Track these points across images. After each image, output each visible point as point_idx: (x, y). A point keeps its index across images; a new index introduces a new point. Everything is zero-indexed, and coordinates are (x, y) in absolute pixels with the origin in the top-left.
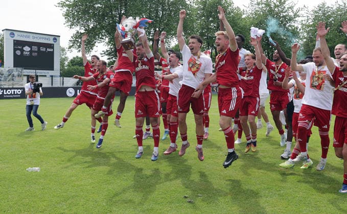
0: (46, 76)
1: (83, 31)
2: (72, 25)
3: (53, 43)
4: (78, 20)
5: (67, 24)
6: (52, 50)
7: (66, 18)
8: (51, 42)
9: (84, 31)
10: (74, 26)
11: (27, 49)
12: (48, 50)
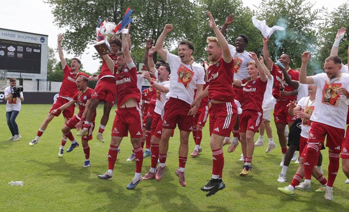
0: (31, 80)
1: (73, 31)
2: (62, 24)
3: (40, 43)
4: (68, 18)
5: (56, 22)
6: (39, 51)
7: (55, 16)
8: (38, 42)
9: (75, 31)
10: (63, 25)
11: (11, 49)
12: (35, 51)
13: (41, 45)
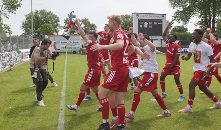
0: (157, 40)
1: (181, 10)
2: (174, 6)
3: (162, 19)
4: (178, 3)
5: (171, 6)
6: (161, 23)
7: (170, 2)
8: (161, 18)
9: (183, 10)
10: (175, 7)
11: (146, 23)
12: (159, 23)
13: (162, 20)
